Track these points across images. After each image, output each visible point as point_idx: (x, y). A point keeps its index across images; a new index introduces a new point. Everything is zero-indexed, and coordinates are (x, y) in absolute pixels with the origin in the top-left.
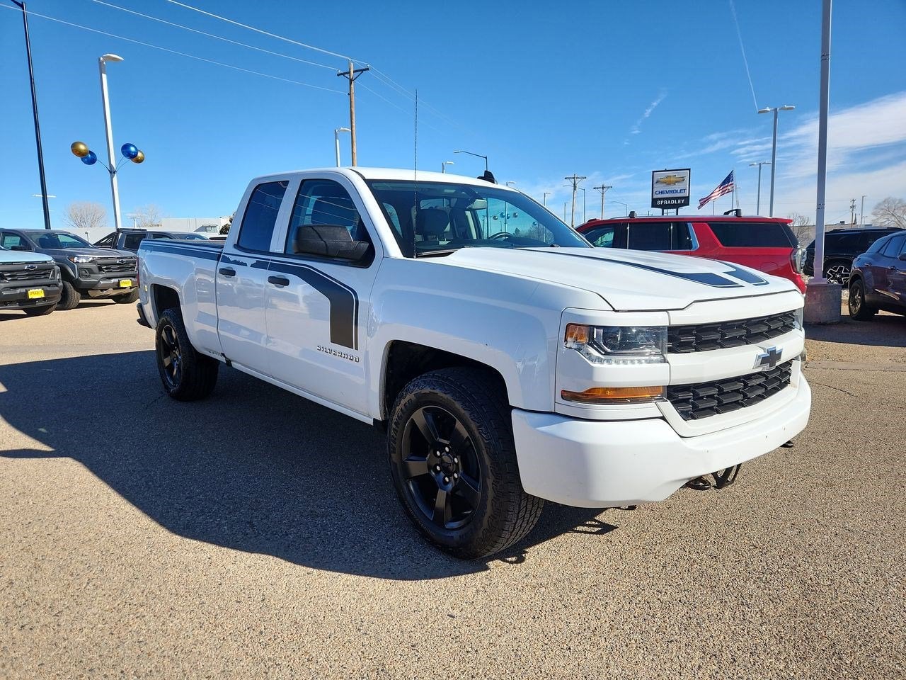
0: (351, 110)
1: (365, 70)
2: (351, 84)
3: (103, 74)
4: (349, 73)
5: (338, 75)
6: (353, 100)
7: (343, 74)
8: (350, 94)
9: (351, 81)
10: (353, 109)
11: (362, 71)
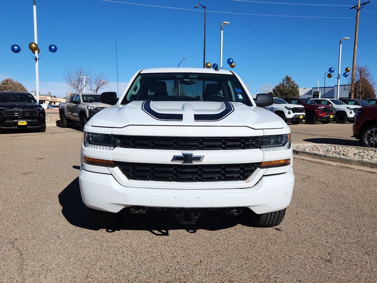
0: (356, 26)
1: (367, 3)
2: (358, 12)
3: (222, 31)
4: (357, 6)
5: (351, 8)
6: (358, 21)
7: (354, 7)
8: (356, 18)
9: (358, 10)
10: (358, 26)
11: (365, 3)
